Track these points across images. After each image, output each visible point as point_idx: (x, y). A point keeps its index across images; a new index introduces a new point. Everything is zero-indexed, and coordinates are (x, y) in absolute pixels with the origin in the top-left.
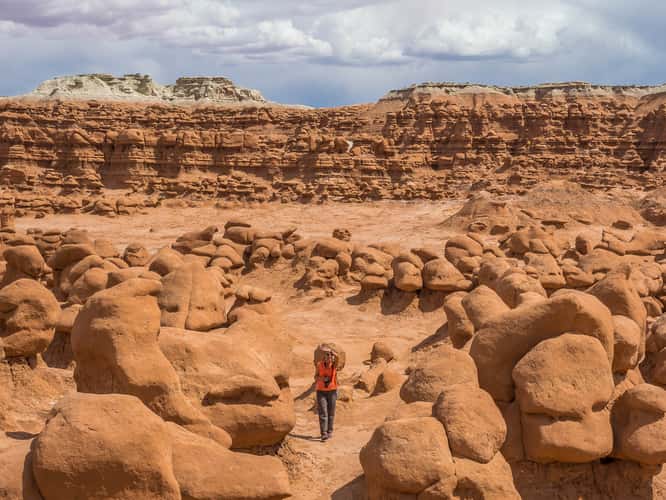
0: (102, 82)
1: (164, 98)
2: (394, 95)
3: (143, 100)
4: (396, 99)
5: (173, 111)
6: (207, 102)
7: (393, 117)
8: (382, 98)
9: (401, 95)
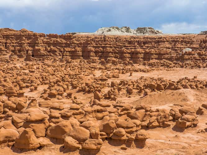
0: (116, 29)
1: (134, 34)
2: (202, 33)
3: (128, 34)
4: (203, 34)
5: (138, 38)
6: (147, 35)
7: (202, 41)
8: (198, 34)
9: (204, 33)
